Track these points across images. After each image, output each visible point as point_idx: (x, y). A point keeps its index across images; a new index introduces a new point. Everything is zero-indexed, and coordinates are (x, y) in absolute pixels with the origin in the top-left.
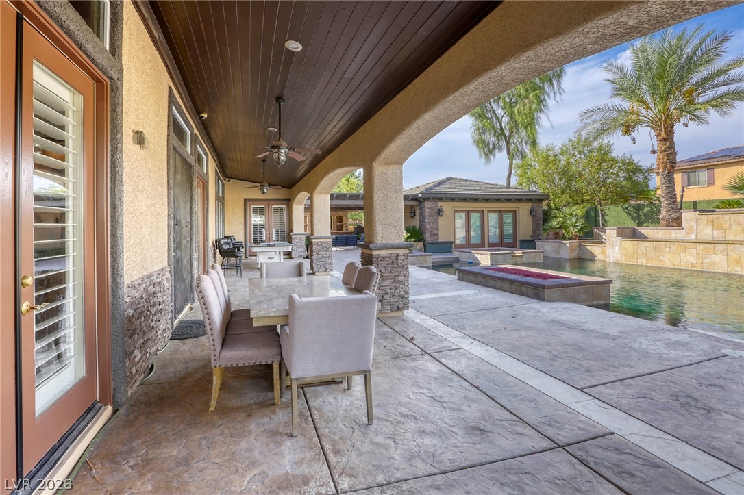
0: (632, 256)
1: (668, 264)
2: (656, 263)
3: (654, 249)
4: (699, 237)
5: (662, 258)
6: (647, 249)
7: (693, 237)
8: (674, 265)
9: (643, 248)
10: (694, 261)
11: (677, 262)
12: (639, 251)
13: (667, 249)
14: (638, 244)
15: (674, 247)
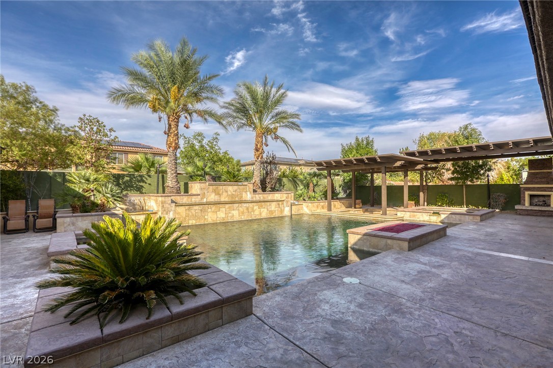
0: (185, 219)
1: (210, 221)
2: (202, 221)
3: (201, 210)
4: (208, 201)
5: (206, 217)
6: (196, 211)
7: (205, 200)
8: (214, 221)
9: (193, 211)
10: (224, 216)
11: (215, 219)
12: (191, 214)
13: (210, 210)
14: (190, 208)
15: (214, 208)
